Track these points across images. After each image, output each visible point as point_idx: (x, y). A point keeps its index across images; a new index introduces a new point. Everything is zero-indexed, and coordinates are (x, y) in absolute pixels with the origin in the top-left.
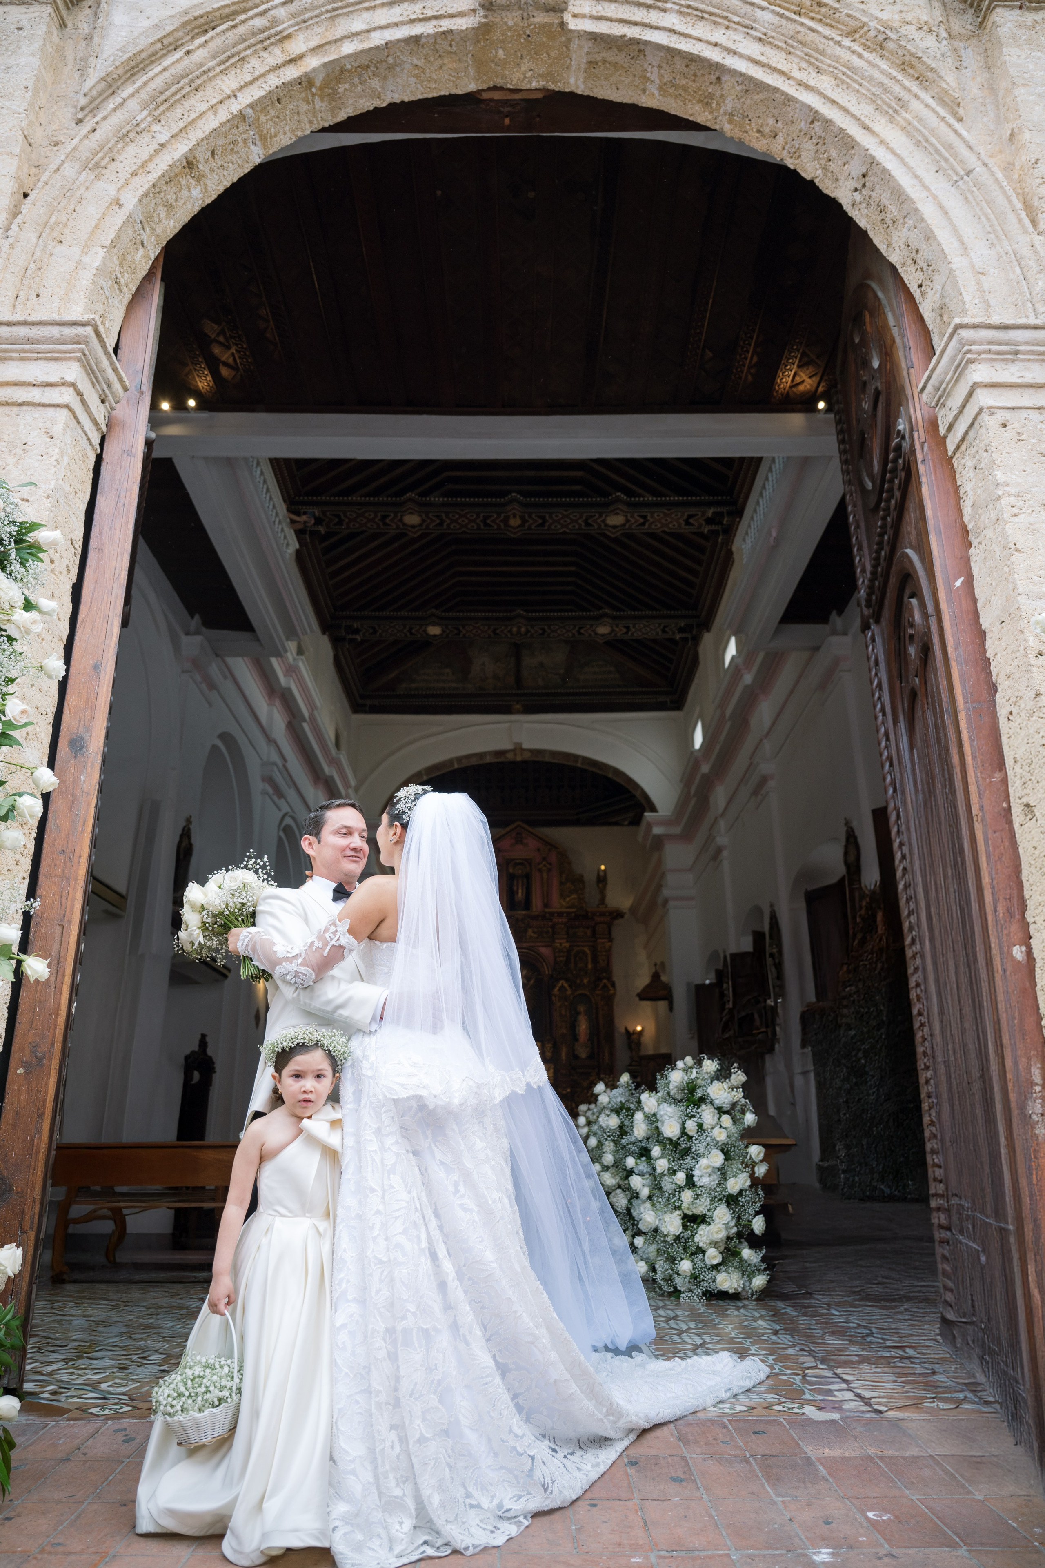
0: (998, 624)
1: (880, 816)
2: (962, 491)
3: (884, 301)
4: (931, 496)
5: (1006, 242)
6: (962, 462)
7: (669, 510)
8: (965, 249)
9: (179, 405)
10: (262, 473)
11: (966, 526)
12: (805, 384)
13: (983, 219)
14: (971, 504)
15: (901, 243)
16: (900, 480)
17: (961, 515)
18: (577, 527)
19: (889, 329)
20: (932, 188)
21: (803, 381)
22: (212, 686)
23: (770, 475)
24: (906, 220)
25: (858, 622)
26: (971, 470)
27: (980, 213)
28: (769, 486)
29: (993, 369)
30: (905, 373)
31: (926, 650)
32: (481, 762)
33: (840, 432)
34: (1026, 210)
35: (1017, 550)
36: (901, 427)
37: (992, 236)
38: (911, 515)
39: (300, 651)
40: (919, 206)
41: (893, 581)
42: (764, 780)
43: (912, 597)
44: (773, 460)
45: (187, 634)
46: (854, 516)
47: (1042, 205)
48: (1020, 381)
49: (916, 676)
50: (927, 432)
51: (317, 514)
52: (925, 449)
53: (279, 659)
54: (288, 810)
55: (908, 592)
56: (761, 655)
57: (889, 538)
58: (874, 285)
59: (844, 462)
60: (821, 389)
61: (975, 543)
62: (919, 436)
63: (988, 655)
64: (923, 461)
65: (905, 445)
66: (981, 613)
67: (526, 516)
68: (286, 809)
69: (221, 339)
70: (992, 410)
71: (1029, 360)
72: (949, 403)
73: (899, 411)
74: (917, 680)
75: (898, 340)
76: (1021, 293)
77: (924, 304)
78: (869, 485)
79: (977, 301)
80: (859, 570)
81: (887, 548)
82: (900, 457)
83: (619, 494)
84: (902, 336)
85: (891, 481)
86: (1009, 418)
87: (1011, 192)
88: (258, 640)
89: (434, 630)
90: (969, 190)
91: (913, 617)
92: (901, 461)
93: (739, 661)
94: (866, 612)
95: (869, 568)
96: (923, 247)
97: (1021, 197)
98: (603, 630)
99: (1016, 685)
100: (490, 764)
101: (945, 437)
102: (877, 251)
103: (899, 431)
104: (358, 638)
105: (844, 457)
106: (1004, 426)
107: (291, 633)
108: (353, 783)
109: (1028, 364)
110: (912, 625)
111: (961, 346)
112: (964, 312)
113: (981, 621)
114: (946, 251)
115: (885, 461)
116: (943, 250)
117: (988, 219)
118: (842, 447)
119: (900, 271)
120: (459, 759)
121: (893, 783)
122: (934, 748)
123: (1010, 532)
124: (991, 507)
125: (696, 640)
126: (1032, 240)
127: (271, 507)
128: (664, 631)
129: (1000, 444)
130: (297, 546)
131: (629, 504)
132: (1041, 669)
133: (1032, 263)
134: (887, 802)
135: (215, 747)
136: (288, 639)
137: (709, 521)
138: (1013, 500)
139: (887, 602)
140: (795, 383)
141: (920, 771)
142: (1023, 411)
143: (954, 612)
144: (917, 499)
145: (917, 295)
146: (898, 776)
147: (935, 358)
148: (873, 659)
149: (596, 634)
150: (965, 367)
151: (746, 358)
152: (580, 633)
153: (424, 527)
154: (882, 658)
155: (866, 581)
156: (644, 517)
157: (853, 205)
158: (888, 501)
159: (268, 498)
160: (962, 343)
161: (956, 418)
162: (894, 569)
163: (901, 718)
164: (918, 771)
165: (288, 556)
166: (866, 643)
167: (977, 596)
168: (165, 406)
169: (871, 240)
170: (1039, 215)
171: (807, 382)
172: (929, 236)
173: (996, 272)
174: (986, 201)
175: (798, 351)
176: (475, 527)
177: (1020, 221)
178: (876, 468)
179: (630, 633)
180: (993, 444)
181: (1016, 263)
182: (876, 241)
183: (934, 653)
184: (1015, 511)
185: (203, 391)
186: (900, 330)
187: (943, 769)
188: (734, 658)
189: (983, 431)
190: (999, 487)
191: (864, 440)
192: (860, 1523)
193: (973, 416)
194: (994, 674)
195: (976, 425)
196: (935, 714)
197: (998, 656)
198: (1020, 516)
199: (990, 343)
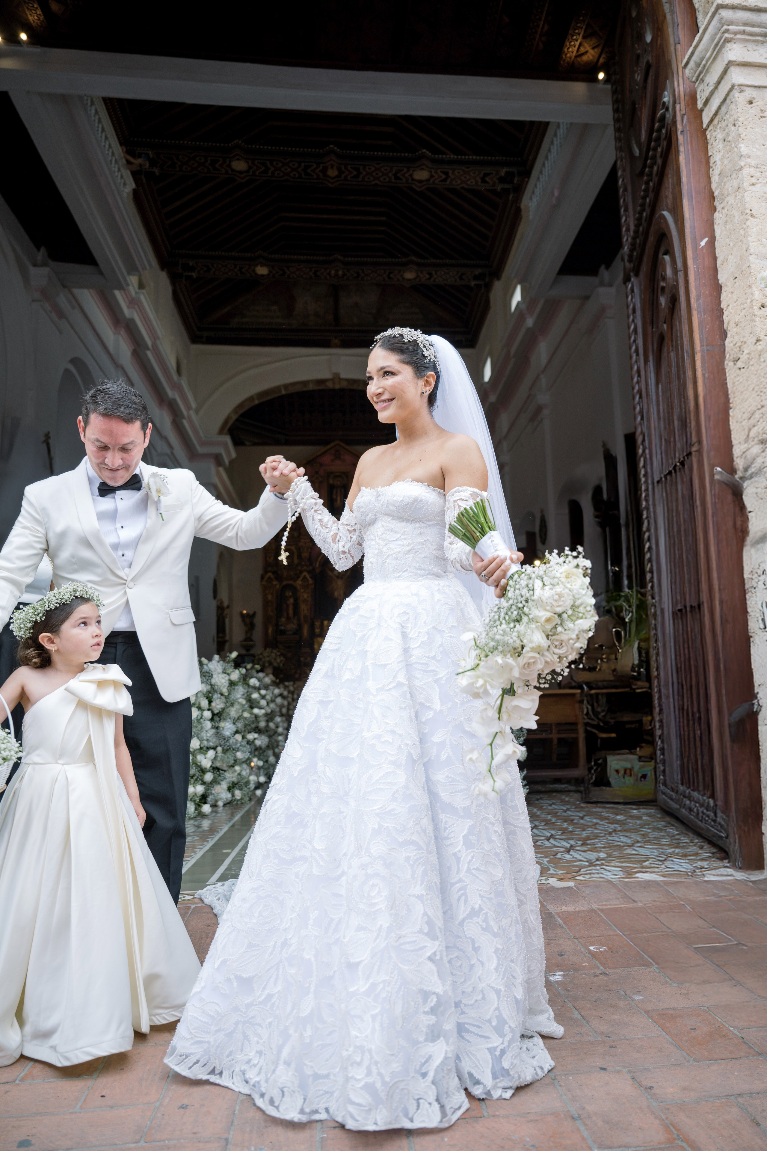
0: (732, 279)
1: (630, 440)
2: (712, 161)
4: (687, 163)
6: (714, 134)
7: (468, 168)
9: (12, 39)
10: (96, 112)
11: (713, 193)
12: (588, 54)
14: (717, 172)
16: (663, 148)
17: (710, 182)
18: (387, 180)
19: (662, 5)
21: (587, 52)
22: (61, 315)
23: (555, 139)
25: (621, 276)
26: (721, 142)
28: (554, 149)
29: (745, 50)
30: (672, 48)
31: (674, 300)
32: (305, 389)
33: (615, 102)
35: (752, 216)
36: (666, 99)
38: (669, 181)
39: (141, 286)
41: (651, 239)
42: (539, 409)
43: (666, 253)
44: (558, 125)
45: (35, 265)
46: (623, 180)
49: (665, 323)
50: (687, 105)
51: (151, 156)
52: (684, 120)
53: (122, 292)
55: (662, 250)
56: (541, 302)
57: (650, 201)
59: (617, 130)
61: (719, 208)
62: (681, 108)
63: (722, 306)
64: (682, 132)
65: (669, 116)
66: (719, 269)
67: (343, 167)
70: (742, 87)
72: (707, 79)
73: (664, 84)
74: (665, 326)
75: (668, 17)
78: (637, 152)
80: (624, 229)
81: (648, 210)
82: (663, 127)
83: (424, 151)
84: (672, 12)
85: (655, 149)
86: (754, 95)
88: (101, 273)
89: (262, 270)
91: (665, 272)
92: (664, 131)
93: (523, 307)
94: (627, 265)
95: (632, 227)
98: (409, 275)
99: (742, 332)
100: (313, 391)
101: (702, 110)
103: (664, 103)
104: (194, 275)
105: (617, 126)
106: (751, 103)
107: (132, 269)
108: (194, 405)
110: (664, 279)
111: (720, 26)
113: (719, 276)
115: (651, 131)
118: (616, 115)
120: (286, 386)
121: (641, 412)
122: (675, 384)
123: (748, 199)
124: (734, 176)
125: (488, 287)
127: (107, 146)
128: (461, 278)
129: (746, 119)
130: (134, 186)
131: (434, 161)
132: (762, 319)
134: (636, 428)
135: (67, 371)
136: (129, 274)
137: (502, 180)
139: (645, 259)
140: (579, 53)
141: (663, 403)
143: (698, 268)
144: (675, 167)
146: (645, 407)
147: (699, 35)
148: (631, 307)
149: (404, 279)
150: (723, 46)
151: (538, 26)
152: (389, 278)
153: (251, 173)
154: (638, 306)
155: (630, 239)
156: (446, 174)
158: (651, 167)
159: (103, 137)
160: (721, 22)
161: (712, 93)
162: (652, 228)
163: (651, 358)
164: (661, 402)
165: (125, 195)
166: (627, 293)
167: (717, 255)
171: (590, 54)
175: (583, 22)
176: (297, 176)
178: (643, 136)
179: (432, 279)
180: (740, 119)
183: (680, 303)
184: (753, 180)
185: (34, 25)
186: (670, 7)
187: (681, 401)
188: (518, 303)
189: (733, 106)
190: (742, 158)
191: (634, 110)
192: (584, 954)
193: (726, 92)
194: (726, 322)
195: (728, 101)
196: (677, 355)
197: (730, 307)
198: (757, 186)
199: (745, 24)
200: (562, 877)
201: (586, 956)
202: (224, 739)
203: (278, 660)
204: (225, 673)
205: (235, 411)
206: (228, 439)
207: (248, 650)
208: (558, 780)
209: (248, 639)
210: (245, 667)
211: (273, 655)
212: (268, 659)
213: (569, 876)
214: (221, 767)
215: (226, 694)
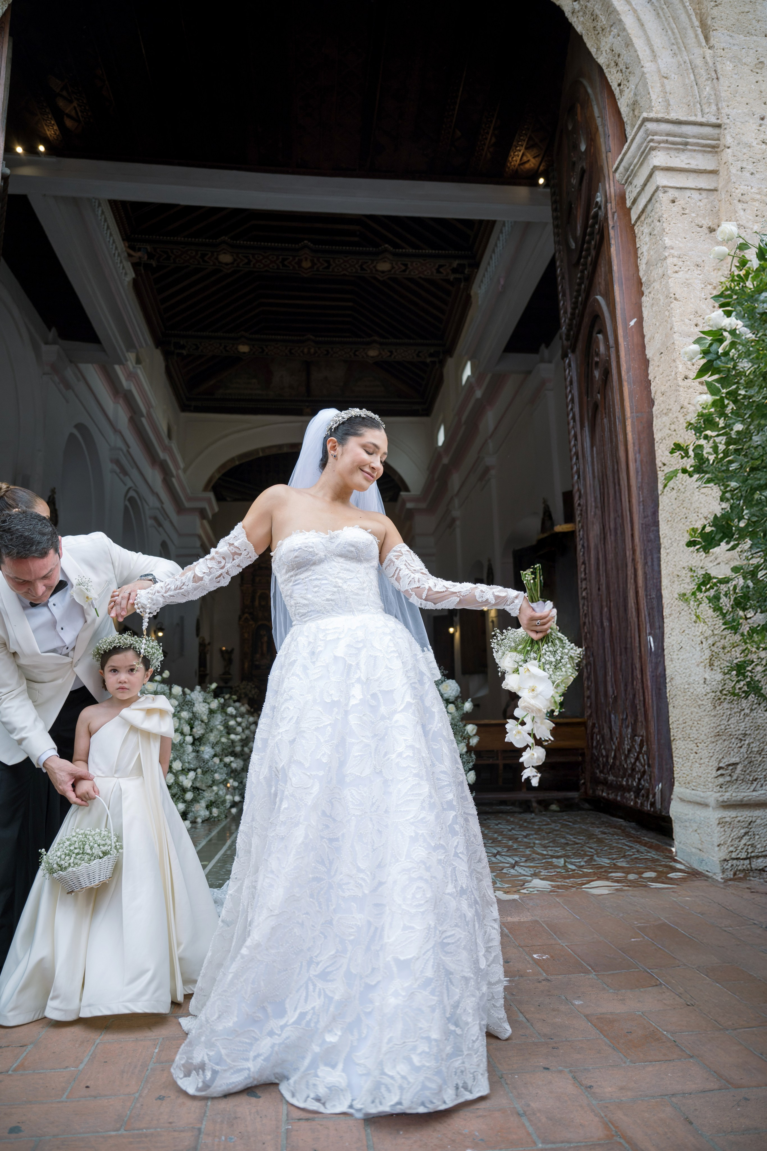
0: (658, 354)
1: (568, 497)
2: (639, 252)
3: (592, 96)
4: (618, 254)
5: (685, 53)
6: (641, 229)
7: (424, 260)
8: (654, 57)
9: (31, 150)
10: (103, 213)
11: (641, 279)
12: (530, 163)
13: (670, 32)
14: (645, 262)
15: (607, 48)
16: (596, 241)
17: (638, 271)
18: (354, 270)
19: (594, 119)
20: (633, 3)
21: (528, 161)
22: (68, 386)
23: (501, 236)
24: (612, 28)
25: (560, 353)
26: (647, 236)
27: (667, 28)
28: (500, 244)
29: (668, 156)
30: (604, 156)
31: (607, 373)
33: (554, 202)
34: (701, 28)
35: (675, 299)
36: (598, 199)
37: (675, 47)
38: (602, 269)
39: (138, 361)
40: (623, 17)
41: (586, 320)
42: (487, 470)
43: (599, 333)
44: (504, 223)
45: (46, 343)
46: (561, 270)
47: (714, 24)
48: (687, 166)
49: (599, 393)
50: (617, 204)
51: (149, 250)
52: (615, 217)
53: (122, 366)
54: (132, 485)
55: (596, 329)
56: (489, 376)
57: (585, 287)
58: (585, 83)
59: (556, 227)
60: (542, 168)
61: (646, 292)
62: (612, 207)
63: (650, 378)
64: (613, 227)
65: (601, 214)
66: (647, 346)
67: (315, 260)
68: (130, 484)
69: (64, 93)
70: (665, 189)
71: (695, 151)
72: (635, 182)
73: (598, 187)
74: (599, 396)
75: (600, 129)
76: (693, 96)
77: (621, 100)
78: (573, 245)
79: (660, 100)
80: (562, 312)
81: (583, 295)
82: (596, 223)
83: (387, 245)
84: (604, 125)
85: (589, 242)
86: (677, 196)
87: (691, 12)
88: (104, 351)
89: (244, 349)
90: (660, 7)
91: (599, 348)
92: (597, 227)
93: (473, 380)
94: (565, 342)
95: (569, 310)
96: (624, 52)
97: (698, 17)
98: (372, 353)
99: (668, 400)
101: (630, 209)
102: (589, 53)
103: (597, 202)
104: (184, 352)
105: (556, 223)
106: (673, 202)
107: (130, 346)
108: (182, 465)
109: (694, 154)
110: (598, 354)
111: (646, 136)
112: (650, 108)
113: (647, 352)
114: (641, 57)
115: (585, 226)
116: (638, 56)
117: (673, 33)
118: (555, 214)
119: (605, 71)
120: (263, 449)
121: (578, 471)
122: (609, 447)
123: (671, 285)
124: (659, 265)
125: (442, 363)
126: (704, 52)
127: (111, 241)
128: (418, 355)
129: (670, 216)
130: (134, 275)
131: (395, 254)
132: (685, 389)
133: (702, 72)
134: (573, 486)
135: (72, 435)
136: (128, 351)
137: (454, 271)
138: (675, 260)
139: (581, 337)
140: (522, 162)
141: (597, 463)
142: (687, 191)
143: (628, 345)
144: (607, 257)
145: (617, 92)
146: (582, 467)
147: (627, 144)
148: (569, 379)
149: (367, 356)
150: (649, 153)
151: (486, 139)
152: (355, 355)
153: (235, 265)
154: (575, 379)
155: (567, 321)
156: (406, 265)
157: (573, 13)
158: (586, 258)
159: (108, 234)
160: (648, 133)
161: (639, 194)
162: (587, 311)
163: (586, 424)
164: (595, 463)
165: (126, 283)
166: (564, 367)
167: (645, 333)
168: (19, 150)
169: (585, 44)
170: (711, 32)
171: (532, 162)
172: (629, 44)
173: (676, 77)
174: (673, 17)
175: (526, 135)
176: (276, 267)
177: (697, 36)
178: (579, 232)
179: (393, 356)
180: (664, 216)
181: (691, 71)
182: (589, 45)
183: (612, 375)
184: (677, 268)
185: (51, 138)
186: (602, 121)
187: (613, 461)
188: (469, 377)
189: (658, 205)
190: (666, 249)
191: (570, 209)
192: (528, 961)
193: (651, 192)
194: (653, 392)
195: (653, 201)
196: (610, 421)
197: (657, 379)
198: (679, 273)
199: (668, 135)
200: (508, 890)
201: (530, 964)
202: (204, 762)
203: (253, 692)
204: (205, 702)
205: (218, 470)
206: (211, 495)
207: (226, 683)
208: (503, 802)
209: (226, 673)
210: (224, 697)
211: (249, 687)
212: (244, 691)
213: (514, 889)
214: (200, 787)
215: (206, 721)
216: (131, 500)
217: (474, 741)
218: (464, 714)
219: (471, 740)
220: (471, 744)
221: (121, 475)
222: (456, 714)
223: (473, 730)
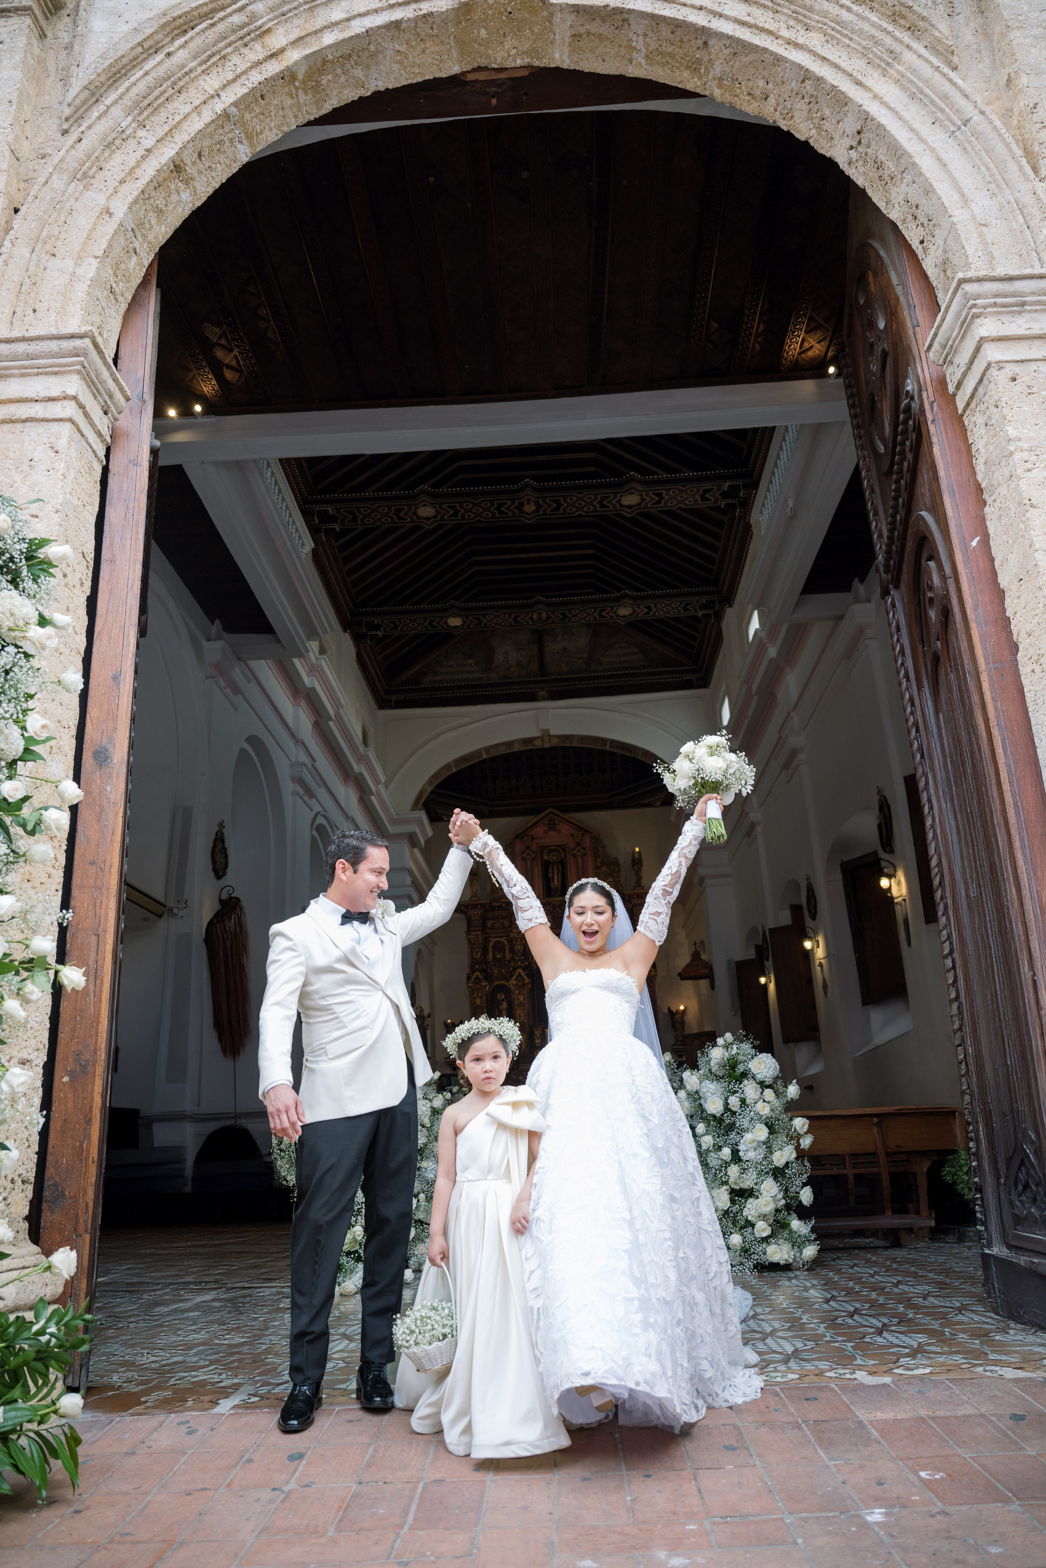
0: (1016, 582)
2: (974, 450)
3: (887, 260)
4: (943, 456)
5: (1007, 191)
6: (973, 419)
7: (685, 486)
8: (966, 201)
9: (186, 412)
10: (273, 474)
11: (980, 485)
12: (815, 349)
13: (983, 169)
14: (984, 461)
15: (900, 199)
16: (912, 442)
17: (975, 474)
18: (592, 509)
19: (893, 288)
20: (929, 141)
21: (813, 347)
22: (236, 690)
23: (784, 445)
24: (904, 175)
25: (877, 590)
26: (983, 427)
27: (979, 164)
28: (784, 455)
29: (999, 323)
30: (911, 332)
31: (946, 613)
32: (509, 751)
33: (850, 397)
34: (1026, 157)
35: (1032, 506)
36: (909, 388)
37: (993, 186)
38: (924, 477)
39: (322, 651)
40: (917, 160)
41: (910, 544)
42: (795, 753)
43: (930, 560)
44: (787, 429)
45: (209, 640)
46: (868, 481)
47: (1043, 150)
48: (1027, 332)
49: (938, 640)
50: (935, 391)
51: (331, 511)
52: (935, 408)
53: (302, 659)
54: (321, 809)
55: (925, 555)
56: (785, 627)
57: (904, 501)
58: (876, 244)
59: (856, 427)
60: (830, 354)
61: (989, 501)
62: (928, 396)
63: (1007, 614)
64: (933, 421)
65: (915, 405)
66: (998, 571)
67: (541, 501)
68: (317, 808)
69: (223, 341)
70: (1000, 365)
71: (1036, 311)
72: (957, 361)
73: (907, 371)
74: (939, 643)
75: (902, 299)
76: (1024, 243)
77: (926, 260)
78: (882, 449)
79: (980, 254)
80: (875, 536)
81: (902, 512)
82: (910, 418)
83: (632, 473)
84: (906, 294)
85: (903, 443)
86: (1018, 372)
87: (1010, 140)
88: (279, 642)
89: (455, 622)
90: (967, 140)
91: (932, 580)
92: (911, 423)
93: (764, 635)
94: (884, 575)
95: (885, 533)
96: (923, 202)
97: (1021, 144)
98: (624, 611)
99: (1037, 643)
100: (519, 752)
101: (954, 395)
102: (877, 209)
103: (908, 392)
104: (380, 634)
105: (855, 422)
106: (1014, 380)
107: (312, 633)
108: (383, 779)
109: (1034, 315)
110: (931, 588)
111: (965, 301)
112: (968, 265)
113: (1000, 580)
114: (947, 205)
115: (895, 424)
116: (943, 203)
117: (988, 169)
118: (853, 411)
119: (901, 228)
120: (487, 749)
121: (921, 749)
122: (959, 712)
123: (1024, 488)
124: (1003, 463)
125: (719, 616)
126: (1033, 187)
127: (284, 508)
128: (686, 609)
129: (1010, 399)
130: (313, 545)
131: (644, 483)
133: (1035, 211)
134: (915, 769)
135: (243, 751)
136: (308, 639)
137: (726, 495)
138: (1026, 455)
139: (905, 567)
140: (804, 349)
141: (947, 736)
142: (1032, 363)
143: (971, 573)
144: (929, 461)
145: (919, 251)
146: (926, 742)
147: (940, 314)
148: (894, 625)
149: (618, 616)
150: (971, 322)
151: (752, 327)
152: (601, 616)
153: (439, 518)
154: (903, 623)
155: (883, 547)
156: (660, 495)
157: (849, 164)
158: (901, 463)
159: (280, 499)
160: (967, 297)
161: (964, 375)
162: (910, 532)
163: (925, 683)
164: (944, 735)
165: (304, 556)
166: (886, 609)
167: (994, 555)
168: (171, 413)
169: (870, 198)
170: (1040, 161)
171: (817, 348)
172: (929, 191)
173: (998, 222)
174: (985, 150)
175: (805, 316)
176: (490, 516)
177: (1021, 168)
178: (887, 430)
179: (652, 613)
180: (1003, 399)
181: (1018, 212)
182: (875, 199)
183: (953, 615)
184: (1029, 465)
185: (209, 396)
186: (903, 289)
187: (969, 733)
188: (756, 631)
189: (992, 386)
190: (1011, 442)
191: (873, 403)
192: (913, 1482)
193: (981, 371)
194: (1015, 633)
195: (985, 381)
196: (958, 677)
197: (1018, 615)
198: (1033, 471)
199: (996, 296)
200: (875, 1370)
201: (915, 1486)
202: (428, 1183)
204: (426, 1099)
205: (430, 782)
206: (423, 815)
208: (861, 1233)
210: (451, 1091)
213: (885, 1368)
214: (424, 1220)
216: (320, 829)
217: (806, 1142)
218: (788, 1102)
219: (801, 1141)
220: (802, 1147)
221: (306, 798)
222: (776, 1103)
223: (803, 1126)
